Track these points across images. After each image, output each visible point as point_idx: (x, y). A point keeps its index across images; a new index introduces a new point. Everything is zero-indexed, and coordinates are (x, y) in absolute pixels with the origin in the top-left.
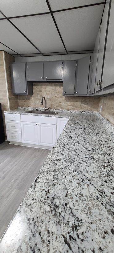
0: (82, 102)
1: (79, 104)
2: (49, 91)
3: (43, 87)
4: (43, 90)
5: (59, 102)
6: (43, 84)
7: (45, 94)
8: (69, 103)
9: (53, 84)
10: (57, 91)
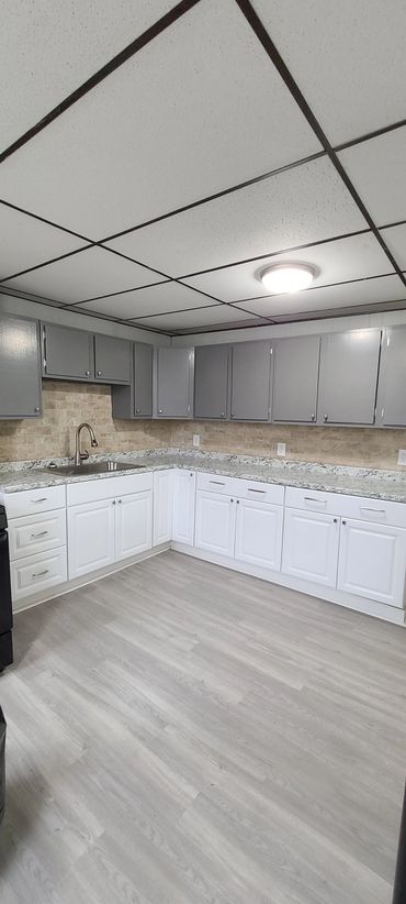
0: (145, 431)
1: (140, 434)
2: (76, 405)
3: (59, 393)
4: (59, 403)
5: (102, 435)
6: (56, 384)
7: (65, 415)
8: (122, 435)
9: (85, 387)
10: (96, 406)
